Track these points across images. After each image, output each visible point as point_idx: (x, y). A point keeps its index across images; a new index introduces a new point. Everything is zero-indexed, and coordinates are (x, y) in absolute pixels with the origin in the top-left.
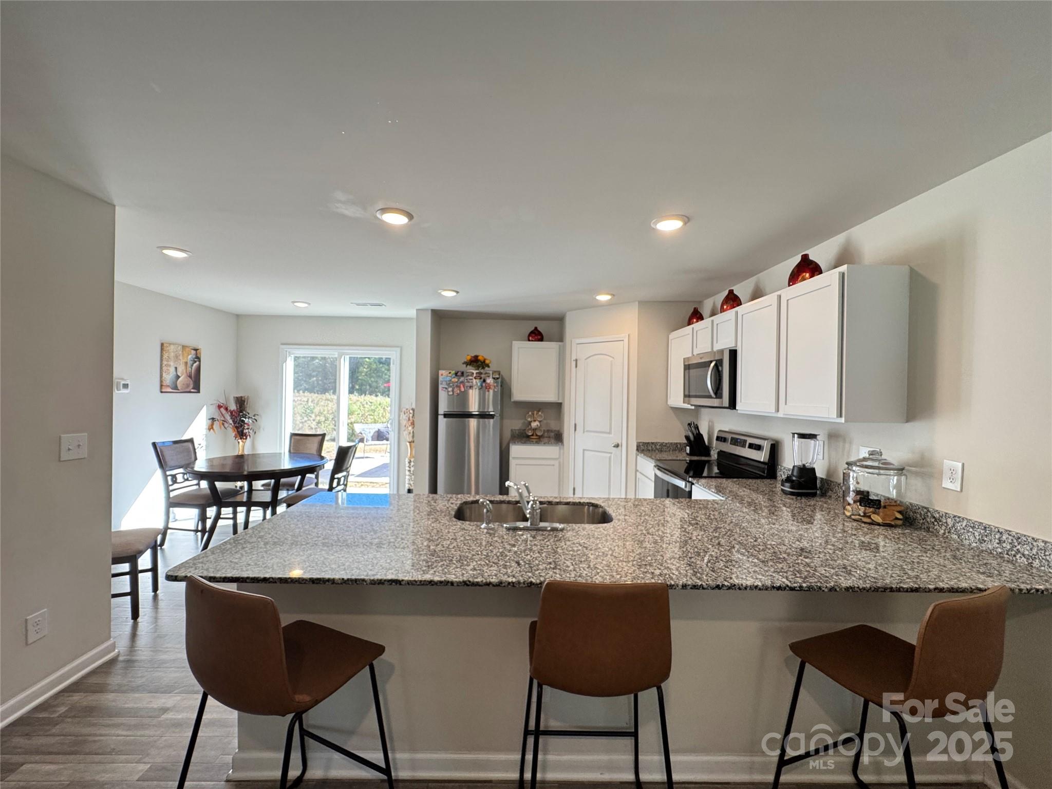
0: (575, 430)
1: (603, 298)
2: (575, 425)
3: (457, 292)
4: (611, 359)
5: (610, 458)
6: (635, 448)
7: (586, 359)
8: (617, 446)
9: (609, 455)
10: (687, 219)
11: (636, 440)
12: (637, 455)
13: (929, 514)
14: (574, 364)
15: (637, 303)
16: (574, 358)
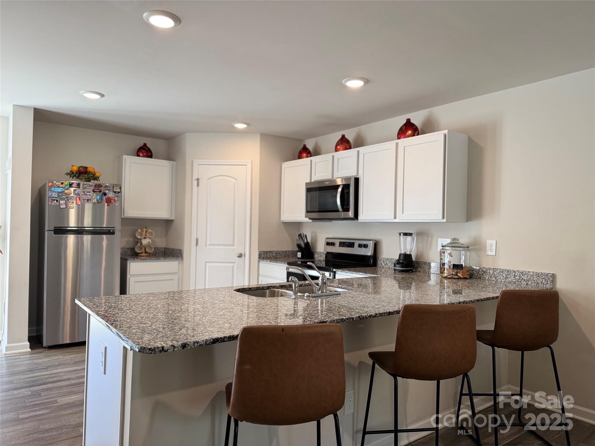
0: (197, 245)
1: (241, 126)
2: (197, 240)
3: (102, 96)
4: (234, 181)
5: (233, 267)
6: (257, 256)
7: (209, 179)
8: (240, 256)
9: (232, 265)
10: (367, 81)
11: (258, 249)
12: (259, 262)
13: (480, 270)
14: (195, 183)
15: (259, 134)
16: (195, 177)
